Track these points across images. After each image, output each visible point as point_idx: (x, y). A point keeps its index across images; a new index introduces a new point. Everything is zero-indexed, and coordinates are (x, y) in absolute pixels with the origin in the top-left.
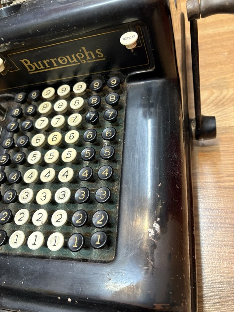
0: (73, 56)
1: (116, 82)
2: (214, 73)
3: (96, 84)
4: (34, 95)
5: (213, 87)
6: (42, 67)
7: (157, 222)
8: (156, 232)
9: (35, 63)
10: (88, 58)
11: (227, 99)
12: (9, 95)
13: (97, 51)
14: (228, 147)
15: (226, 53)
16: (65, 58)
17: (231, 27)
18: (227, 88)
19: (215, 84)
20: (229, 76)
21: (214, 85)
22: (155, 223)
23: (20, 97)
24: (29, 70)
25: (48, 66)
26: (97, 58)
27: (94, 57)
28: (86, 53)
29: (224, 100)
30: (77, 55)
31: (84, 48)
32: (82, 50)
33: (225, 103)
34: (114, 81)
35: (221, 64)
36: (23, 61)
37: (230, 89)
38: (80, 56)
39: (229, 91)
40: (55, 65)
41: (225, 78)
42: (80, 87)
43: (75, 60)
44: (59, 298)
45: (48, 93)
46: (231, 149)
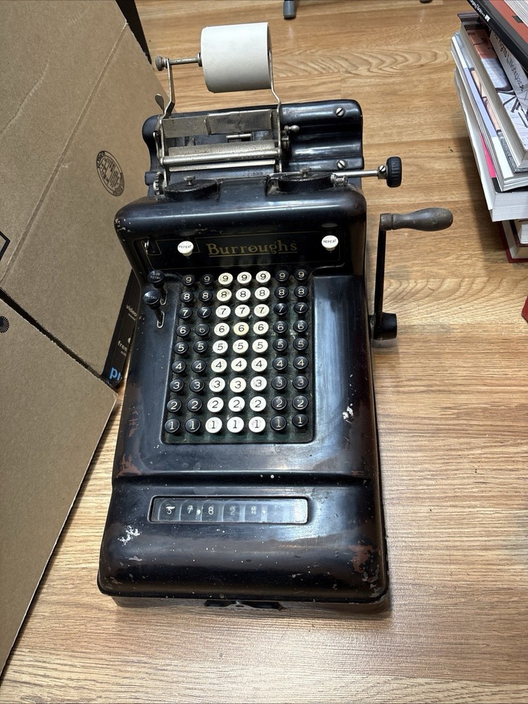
0: (266, 246)
1: (303, 275)
2: (392, 258)
3: (282, 275)
4: (207, 279)
5: (391, 276)
6: (227, 252)
7: (350, 407)
8: (349, 415)
9: (221, 249)
10: (281, 249)
11: (408, 293)
12: (171, 275)
13: (291, 245)
14: (408, 349)
15: (406, 234)
16: (256, 247)
17: (412, 199)
18: (407, 280)
19: (393, 272)
20: (409, 264)
21: (392, 274)
22: (348, 407)
23: (189, 279)
24: (211, 253)
25: (234, 252)
26: (289, 250)
27: (286, 250)
28: (280, 245)
29: (404, 294)
30: (270, 246)
31: (280, 241)
32: (277, 242)
33: (405, 298)
34: (302, 274)
35: (400, 248)
36: (209, 245)
37: (410, 281)
38: (273, 247)
39: (409, 283)
40: (243, 251)
41: (405, 267)
42: (264, 276)
43: (266, 250)
44: (262, 476)
45: (225, 278)
46: (410, 351)
